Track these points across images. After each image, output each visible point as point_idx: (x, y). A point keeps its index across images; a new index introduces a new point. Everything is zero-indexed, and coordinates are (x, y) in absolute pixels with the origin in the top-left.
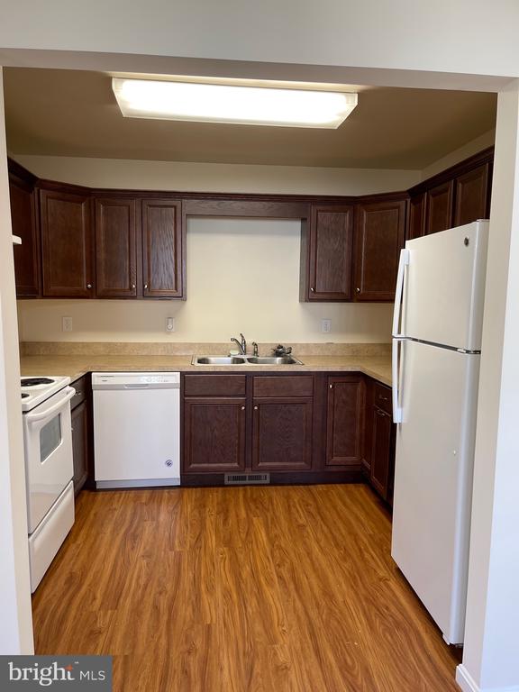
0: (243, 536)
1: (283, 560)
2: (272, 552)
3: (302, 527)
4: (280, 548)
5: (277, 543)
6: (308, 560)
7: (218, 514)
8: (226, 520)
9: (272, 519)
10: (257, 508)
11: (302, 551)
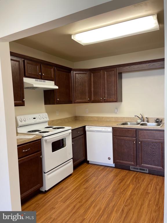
0: (122, 190)
1: (129, 204)
2: (128, 200)
3: (148, 193)
4: (132, 199)
5: (132, 197)
6: (140, 207)
7: (119, 180)
8: (120, 183)
9: (138, 187)
10: (136, 181)
11: (140, 203)
